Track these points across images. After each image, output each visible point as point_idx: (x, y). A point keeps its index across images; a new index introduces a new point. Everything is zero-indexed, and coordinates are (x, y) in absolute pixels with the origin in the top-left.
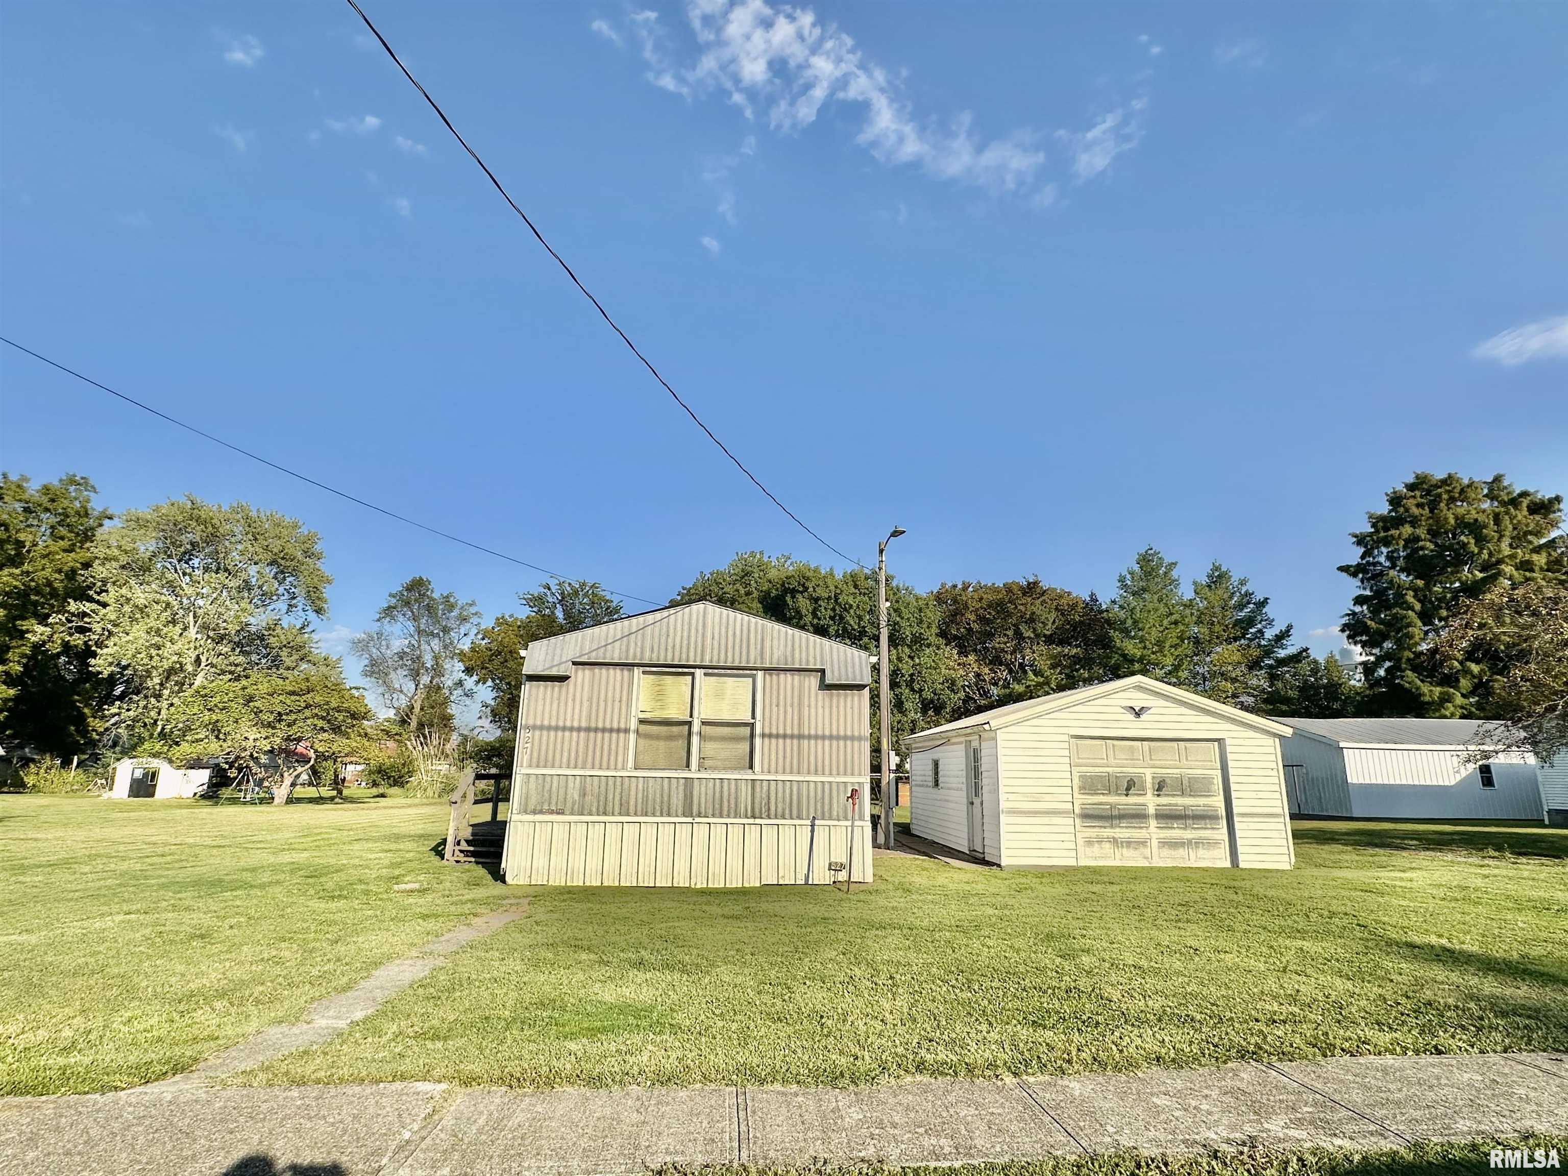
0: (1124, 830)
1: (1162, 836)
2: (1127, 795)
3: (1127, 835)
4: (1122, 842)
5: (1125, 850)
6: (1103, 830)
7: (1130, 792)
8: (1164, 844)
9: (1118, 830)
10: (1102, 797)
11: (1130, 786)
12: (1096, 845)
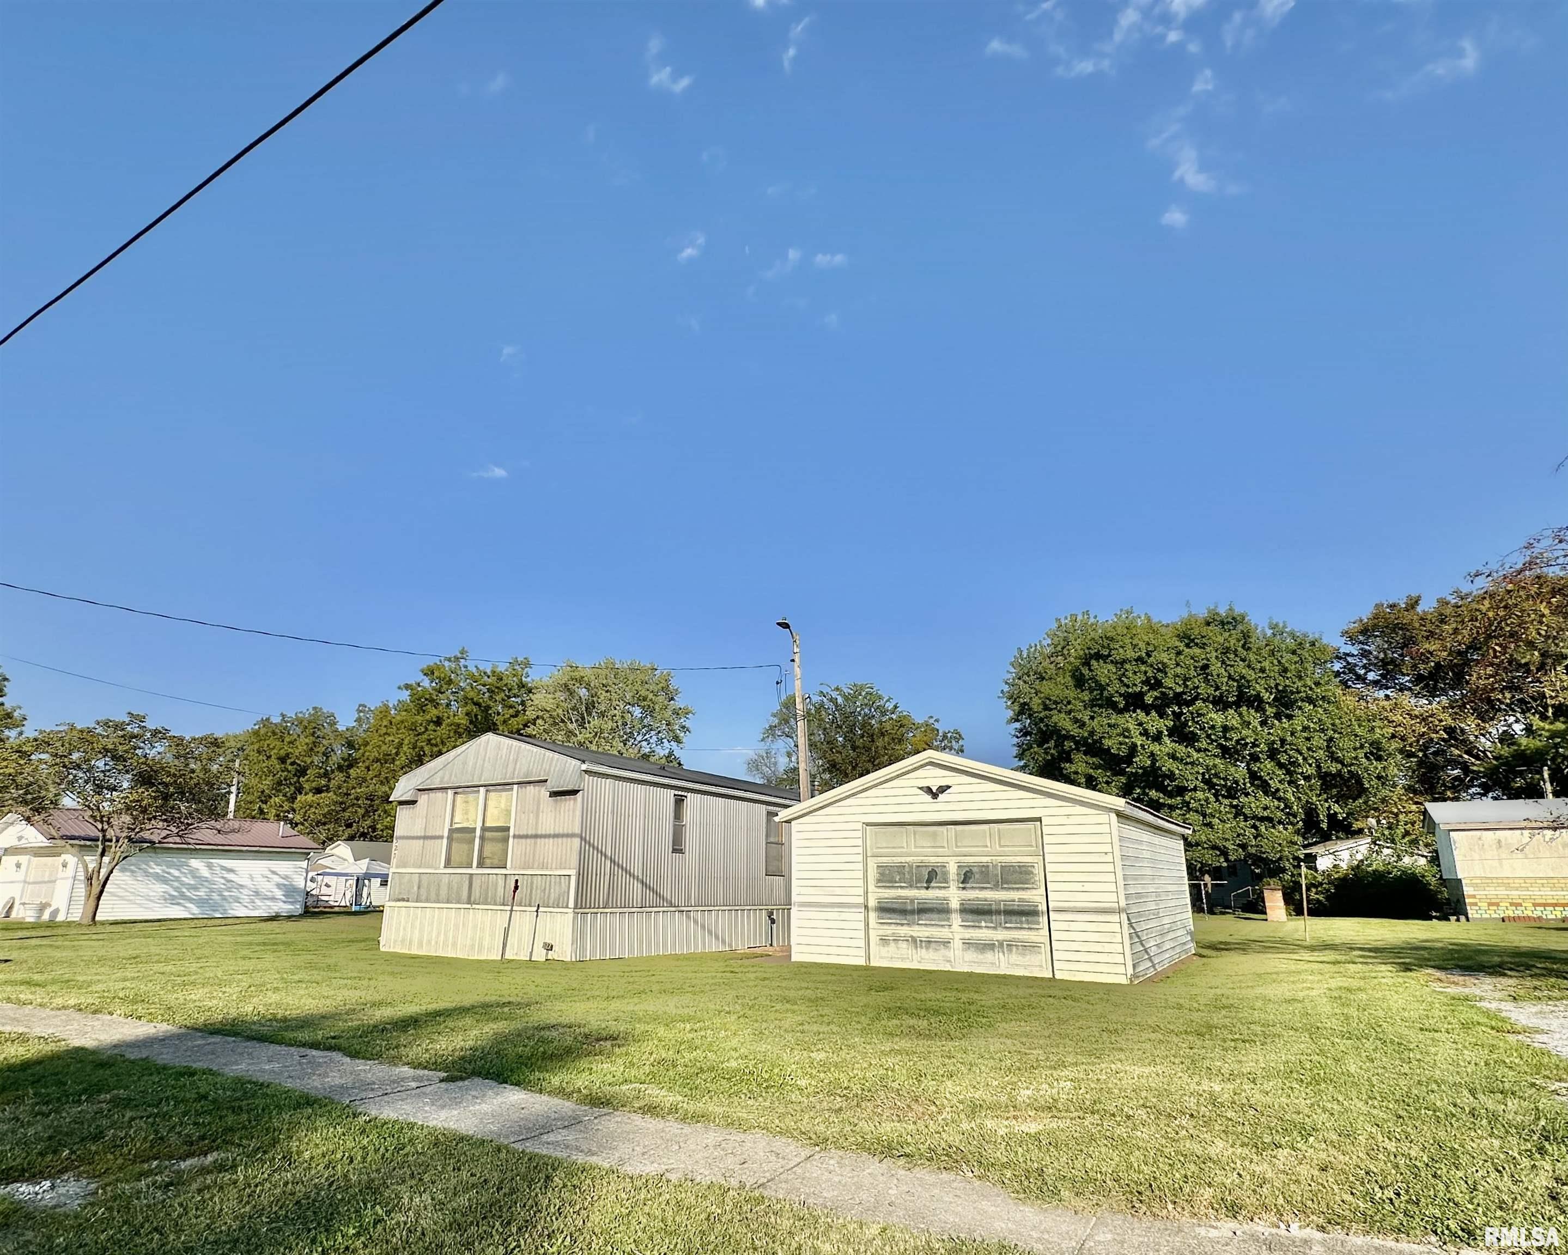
0: (924, 928)
1: (967, 936)
2: (927, 888)
3: (927, 934)
4: (921, 941)
5: (924, 950)
6: (899, 927)
7: (933, 884)
8: (968, 944)
9: (916, 928)
10: (900, 890)
11: (932, 876)
12: (892, 944)
